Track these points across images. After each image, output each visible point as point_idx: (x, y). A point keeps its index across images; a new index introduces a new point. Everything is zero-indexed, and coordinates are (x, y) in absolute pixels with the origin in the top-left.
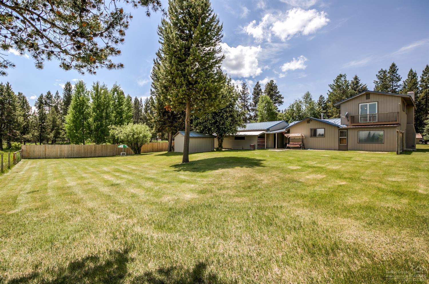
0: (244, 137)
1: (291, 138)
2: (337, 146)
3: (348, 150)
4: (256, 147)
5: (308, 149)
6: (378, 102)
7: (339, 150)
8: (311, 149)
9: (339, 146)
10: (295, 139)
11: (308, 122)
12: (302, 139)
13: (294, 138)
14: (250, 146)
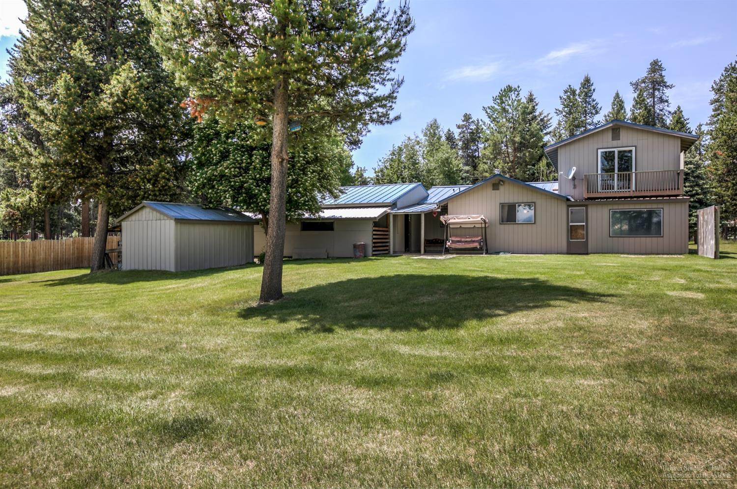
0: (332, 224)
1: (451, 226)
2: (563, 244)
3: (587, 254)
4: (370, 250)
5: (498, 253)
6: (636, 147)
7: (569, 253)
8: (505, 252)
9: (569, 243)
10: (462, 230)
11: (496, 187)
12: (484, 229)
13: (459, 226)
14: (355, 246)
